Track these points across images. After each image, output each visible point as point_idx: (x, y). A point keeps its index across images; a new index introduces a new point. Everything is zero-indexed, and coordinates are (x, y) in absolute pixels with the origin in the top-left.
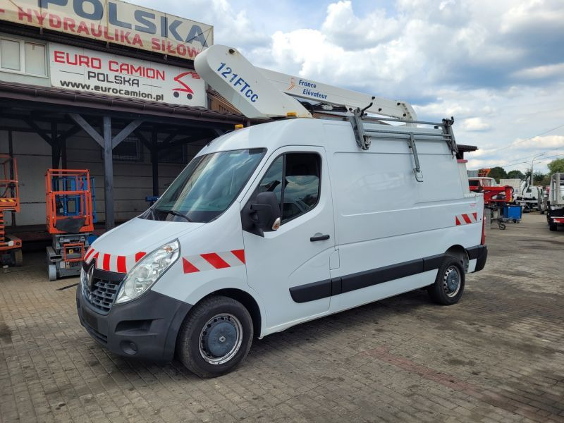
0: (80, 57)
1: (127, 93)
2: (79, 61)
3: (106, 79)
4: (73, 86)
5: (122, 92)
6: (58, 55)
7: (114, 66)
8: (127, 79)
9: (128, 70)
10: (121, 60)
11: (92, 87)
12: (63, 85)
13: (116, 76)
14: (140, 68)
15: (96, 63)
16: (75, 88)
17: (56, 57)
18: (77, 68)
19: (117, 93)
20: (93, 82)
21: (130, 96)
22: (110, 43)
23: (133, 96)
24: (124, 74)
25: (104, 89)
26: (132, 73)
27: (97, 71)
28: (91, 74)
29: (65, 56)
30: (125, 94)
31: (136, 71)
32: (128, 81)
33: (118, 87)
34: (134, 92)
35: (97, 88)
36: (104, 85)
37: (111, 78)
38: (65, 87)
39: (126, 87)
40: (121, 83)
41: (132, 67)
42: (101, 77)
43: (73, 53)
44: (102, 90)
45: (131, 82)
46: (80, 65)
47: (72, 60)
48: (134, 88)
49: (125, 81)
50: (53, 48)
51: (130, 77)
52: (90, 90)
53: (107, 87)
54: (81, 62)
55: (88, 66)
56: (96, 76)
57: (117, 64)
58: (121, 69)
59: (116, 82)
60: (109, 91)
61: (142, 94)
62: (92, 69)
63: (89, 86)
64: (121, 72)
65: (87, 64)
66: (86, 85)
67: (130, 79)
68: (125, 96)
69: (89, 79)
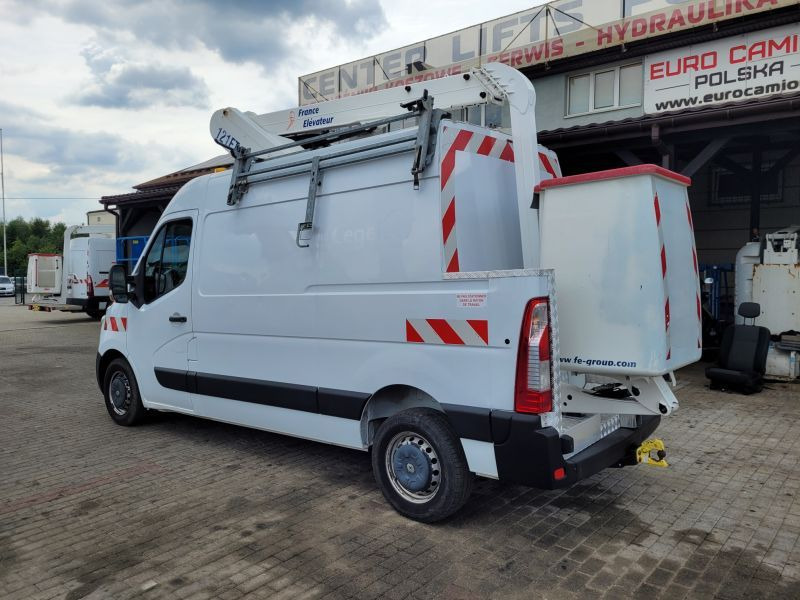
0: (685, 59)
1: (760, 90)
2: (684, 67)
3: (724, 78)
4: (672, 106)
5: (749, 92)
6: (655, 68)
7: (738, 55)
8: (760, 75)
9: (763, 52)
10: (750, 40)
11: (701, 98)
12: (659, 108)
13: (740, 70)
14: (787, 40)
15: (709, 61)
16: (676, 108)
17: (653, 72)
18: (683, 78)
19: (740, 95)
20: (706, 89)
21: (765, 94)
22: (718, 23)
23: (770, 93)
24: (759, 62)
25: (719, 96)
26: (770, 54)
27: (708, 72)
28: (700, 80)
29: (664, 67)
30: (756, 93)
31: (779, 48)
32: (763, 71)
33: (742, 86)
34: (773, 86)
35: (707, 98)
36: (723, 88)
37: (733, 75)
38: (662, 110)
39: (762, 80)
40: (749, 78)
41: (772, 43)
42: (716, 79)
43: (673, 58)
44: (716, 99)
45: (767, 70)
46: (685, 72)
47: (673, 69)
48: (776, 78)
49: (756, 71)
50: (650, 61)
51: (764, 62)
52: (697, 104)
53: (725, 91)
54: (686, 67)
55: (697, 69)
56: (708, 79)
57: (744, 47)
58: (751, 54)
59: (740, 79)
60: (727, 98)
61: (790, 83)
62: (701, 72)
63: (696, 98)
64: (750, 58)
65: (695, 67)
66: (691, 99)
67: (766, 66)
68: (755, 96)
69: (696, 88)
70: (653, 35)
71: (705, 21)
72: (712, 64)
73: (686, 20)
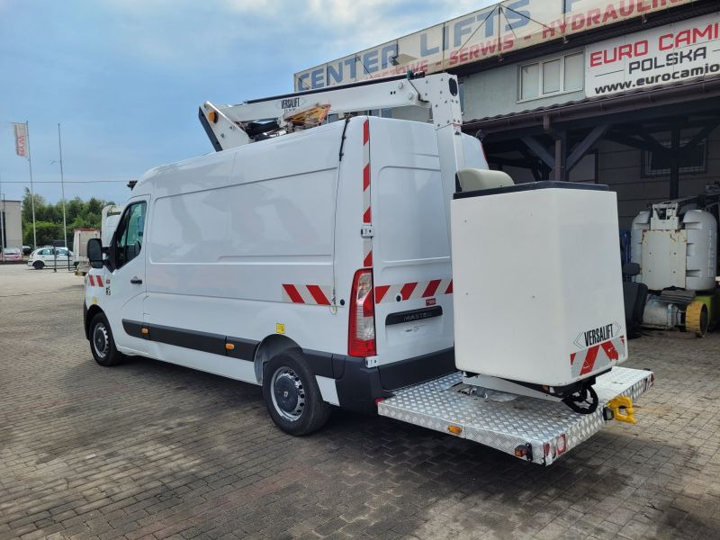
0: (621, 48)
1: (686, 73)
2: (619, 54)
3: (654, 64)
4: (610, 90)
5: (676, 75)
6: (594, 57)
7: (666, 42)
8: (686, 60)
9: (688, 40)
10: (677, 29)
11: (634, 82)
12: (598, 92)
13: (668, 56)
14: (709, 28)
15: (641, 48)
16: (613, 92)
17: (592, 60)
18: (618, 65)
19: (669, 79)
20: (638, 74)
21: (690, 77)
22: (646, 15)
23: (695, 76)
24: (684, 48)
25: (650, 80)
26: (694, 41)
27: (640, 59)
28: (633, 66)
29: (602, 55)
30: (682, 76)
31: (702, 35)
32: (688, 56)
33: (670, 70)
34: (697, 69)
35: (640, 82)
36: (654, 72)
37: (662, 60)
38: (601, 94)
39: (687, 65)
40: (676, 63)
41: (696, 31)
42: (647, 65)
43: (609, 48)
44: (648, 82)
45: (692, 55)
46: (620, 59)
47: (610, 56)
48: (700, 62)
49: (682, 57)
50: (590, 50)
51: (689, 48)
52: (631, 87)
53: (655, 75)
54: (621, 54)
55: (630, 56)
56: (640, 65)
57: (671, 36)
58: (678, 41)
59: (668, 64)
60: (657, 81)
61: (712, 66)
62: (634, 59)
63: (630, 82)
64: (677, 45)
65: (629, 54)
66: (626, 83)
67: (691, 51)
68: (681, 79)
69: (630, 73)
70: (590, 28)
71: (635, 14)
72: (643, 51)
73: (618, 14)
